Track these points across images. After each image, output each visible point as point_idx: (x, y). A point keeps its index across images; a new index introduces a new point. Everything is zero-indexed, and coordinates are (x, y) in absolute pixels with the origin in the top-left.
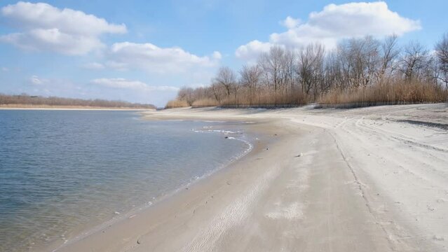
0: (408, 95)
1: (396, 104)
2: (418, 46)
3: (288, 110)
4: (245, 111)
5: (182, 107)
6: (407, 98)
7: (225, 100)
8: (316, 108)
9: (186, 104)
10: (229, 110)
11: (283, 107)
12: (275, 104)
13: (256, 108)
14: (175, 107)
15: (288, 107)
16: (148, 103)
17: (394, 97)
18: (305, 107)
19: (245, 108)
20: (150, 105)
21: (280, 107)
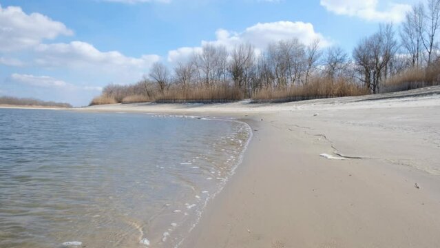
0: (336, 91)
1: (327, 97)
2: (339, 49)
3: (224, 104)
4: (182, 105)
5: (109, 103)
6: (335, 92)
7: (159, 96)
8: (251, 103)
9: (113, 101)
10: (165, 105)
11: (219, 102)
12: (212, 99)
13: (193, 102)
14: (102, 104)
15: (224, 102)
16: (64, 102)
17: (324, 92)
18: (240, 102)
19: (181, 103)
20: (66, 104)
21: (216, 102)
